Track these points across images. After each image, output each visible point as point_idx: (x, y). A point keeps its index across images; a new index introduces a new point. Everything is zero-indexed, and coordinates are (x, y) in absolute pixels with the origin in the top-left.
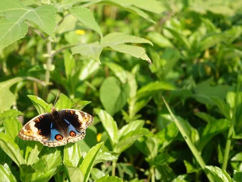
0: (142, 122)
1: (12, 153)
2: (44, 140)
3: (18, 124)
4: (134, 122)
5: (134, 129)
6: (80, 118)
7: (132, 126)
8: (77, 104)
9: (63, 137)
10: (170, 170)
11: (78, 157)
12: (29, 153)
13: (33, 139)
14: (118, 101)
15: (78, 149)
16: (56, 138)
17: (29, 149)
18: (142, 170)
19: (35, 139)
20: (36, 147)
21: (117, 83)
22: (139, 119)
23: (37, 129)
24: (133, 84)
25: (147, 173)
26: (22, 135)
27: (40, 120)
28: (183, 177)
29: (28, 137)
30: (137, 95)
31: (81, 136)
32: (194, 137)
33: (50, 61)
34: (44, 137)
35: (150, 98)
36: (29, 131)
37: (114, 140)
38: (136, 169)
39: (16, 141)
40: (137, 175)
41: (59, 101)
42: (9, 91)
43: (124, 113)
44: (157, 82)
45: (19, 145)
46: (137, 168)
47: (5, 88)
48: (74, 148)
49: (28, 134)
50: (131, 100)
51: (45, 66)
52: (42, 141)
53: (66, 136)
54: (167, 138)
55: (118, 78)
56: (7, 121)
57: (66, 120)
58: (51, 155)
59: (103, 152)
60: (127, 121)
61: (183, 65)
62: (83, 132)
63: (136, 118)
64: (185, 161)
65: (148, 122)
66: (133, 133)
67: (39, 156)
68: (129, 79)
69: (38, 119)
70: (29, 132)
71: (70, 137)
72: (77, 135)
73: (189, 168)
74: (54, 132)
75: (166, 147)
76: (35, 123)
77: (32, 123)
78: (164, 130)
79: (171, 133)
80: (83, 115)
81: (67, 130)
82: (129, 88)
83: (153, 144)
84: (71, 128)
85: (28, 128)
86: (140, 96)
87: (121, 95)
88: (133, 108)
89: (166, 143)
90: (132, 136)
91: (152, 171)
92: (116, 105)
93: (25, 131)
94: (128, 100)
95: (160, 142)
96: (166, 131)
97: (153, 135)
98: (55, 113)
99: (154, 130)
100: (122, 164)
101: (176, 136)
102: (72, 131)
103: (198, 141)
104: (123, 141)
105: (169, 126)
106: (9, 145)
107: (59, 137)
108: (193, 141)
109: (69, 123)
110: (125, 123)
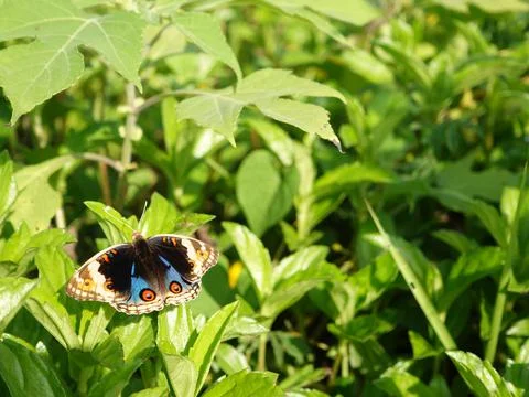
0: (322, 251)
1: (54, 323)
2: (118, 300)
3: (66, 261)
4: (306, 251)
5: (305, 268)
6: (192, 255)
7: (300, 260)
8: (185, 221)
9: (155, 295)
10: (380, 350)
11: (187, 330)
12: (88, 323)
13: (95, 298)
14: (273, 203)
15: (188, 314)
16: (141, 296)
17: (86, 314)
18: (323, 346)
19: (99, 299)
20: (102, 311)
21: (273, 164)
22: (317, 243)
23: (103, 276)
24: (305, 168)
25: (333, 353)
26: (73, 290)
27: (109, 258)
28: (407, 364)
29: (84, 294)
30: (314, 191)
31: (193, 292)
32: (433, 282)
33: (132, 120)
34: (117, 294)
35: (342, 197)
36: (87, 281)
37: (263, 288)
38: (310, 345)
39: (60, 300)
40: (311, 357)
41: (150, 209)
42: (47, 185)
43: (287, 229)
44: (357, 165)
45: (66, 306)
46: (312, 341)
47: (39, 178)
48: (180, 313)
49: (85, 288)
50: (300, 200)
51: (122, 131)
52: (114, 302)
53: (163, 292)
54: (376, 283)
55: (275, 155)
56: (42, 254)
57: (162, 259)
58: (133, 325)
59: (239, 316)
60: (291, 248)
61: (414, 126)
62: (197, 284)
63: (310, 240)
64: (411, 333)
65: (337, 247)
66: (304, 275)
67: (109, 329)
68: (298, 156)
69: (105, 257)
70: (87, 284)
71: (170, 294)
72: (184, 290)
73: (419, 347)
74: (138, 284)
75: (373, 303)
76: (99, 265)
77: (93, 265)
78: (369, 267)
79: (383, 274)
80: (197, 248)
81: (163, 280)
82: (298, 175)
83: (346, 295)
84: (173, 274)
85: (85, 275)
86: (321, 193)
87: (281, 190)
88: (306, 218)
89: (372, 295)
90: (299, 281)
91: (343, 349)
92: (270, 211)
93: (80, 281)
94: (296, 201)
95: (361, 291)
96: (374, 269)
97: (345, 277)
98: (141, 243)
99: (347, 265)
100: (280, 334)
101: (393, 279)
102: (173, 282)
103: (440, 291)
104: (281, 292)
105: (379, 260)
106: (47, 308)
107: (148, 294)
108: (430, 291)
109: (167, 264)
110: (287, 253)
